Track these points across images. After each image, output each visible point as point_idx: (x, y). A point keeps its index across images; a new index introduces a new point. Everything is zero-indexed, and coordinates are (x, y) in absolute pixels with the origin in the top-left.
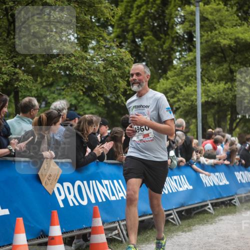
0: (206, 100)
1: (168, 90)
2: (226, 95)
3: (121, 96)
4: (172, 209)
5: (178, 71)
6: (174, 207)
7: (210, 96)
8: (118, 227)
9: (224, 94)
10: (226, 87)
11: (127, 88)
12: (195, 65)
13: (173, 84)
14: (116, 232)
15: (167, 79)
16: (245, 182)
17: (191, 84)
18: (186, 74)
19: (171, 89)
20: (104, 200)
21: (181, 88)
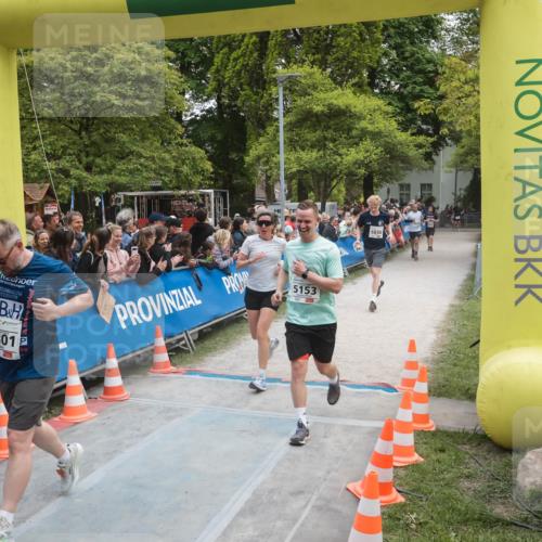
8: (185, 337)
14: (184, 342)
20: (172, 312)
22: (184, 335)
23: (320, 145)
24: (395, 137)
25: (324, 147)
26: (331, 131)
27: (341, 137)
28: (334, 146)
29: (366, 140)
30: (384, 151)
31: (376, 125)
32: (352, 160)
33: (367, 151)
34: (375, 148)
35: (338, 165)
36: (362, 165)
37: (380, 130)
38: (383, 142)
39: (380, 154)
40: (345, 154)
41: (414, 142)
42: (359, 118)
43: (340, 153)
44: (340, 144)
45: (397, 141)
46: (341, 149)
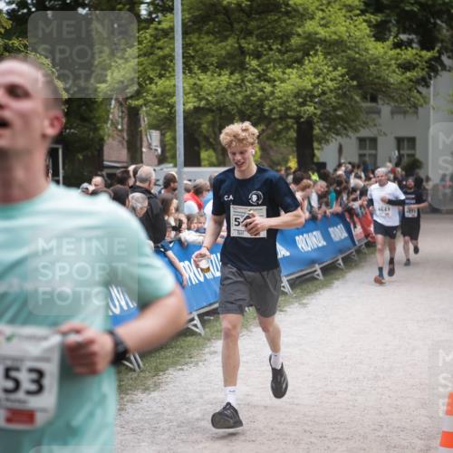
0: (196, 104)
2: (232, 94)
7: (204, 98)
9: (229, 93)
10: (231, 81)
17: (170, 72)
18: (161, 53)
23: (235, 62)
24: (366, 50)
25: (242, 67)
26: (253, 39)
27: (271, 50)
28: (259, 66)
29: (316, 54)
30: (347, 73)
31: (333, 29)
32: (292, 90)
33: (317, 75)
34: (331, 69)
35: (267, 99)
36: (308, 99)
37: (340, 37)
38: (345, 59)
39: (341, 79)
40: (280, 79)
41: (397, 59)
42: (303, 15)
43: (270, 78)
44: (269, 62)
45: (368, 56)
46: (271, 70)
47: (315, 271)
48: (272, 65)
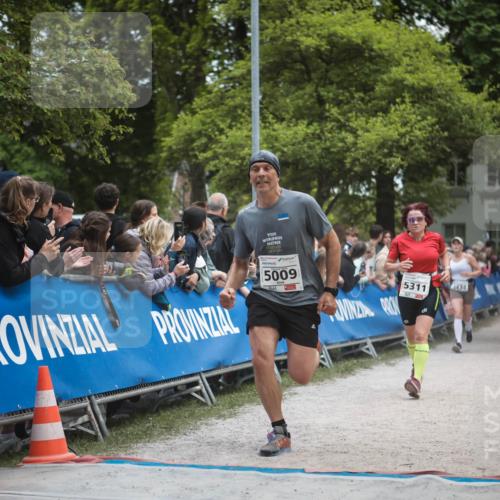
1: (194, 136)
2: (310, 147)
3: (98, 144)
4: (199, 374)
5: (214, 97)
6: (202, 369)
7: (279, 150)
8: (89, 409)
9: (305, 145)
10: (309, 131)
11: (110, 128)
12: (250, 85)
13: (204, 123)
14: (85, 418)
15: (194, 113)
16: (343, 319)
17: (241, 123)
18: (230, 103)
19: (200, 134)
20: (62, 354)
21: (221, 131)
22: (86, 403)
23: (315, 113)
24: (459, 100)
25: (322, 118)
26: (333, 88)
27: (353, 98)
28: (339, 114)
29: (403, 102)
30: (438, 123)
31: (421, 75)
32: (376, 140)
33: (405, 124)
34: (419, 118)
35: (348, 150)
36: (394, 150)
37: (429, 84)
38: (435, 109)
39: (430, 129)
40: (362, 128)
41: (492, 113)
42: (388, 62)
43: (352, 128)
44: (350, 111)
45: (461, 106)
46: (353, 119)
47: (402, 338)
48: (354, 113)
